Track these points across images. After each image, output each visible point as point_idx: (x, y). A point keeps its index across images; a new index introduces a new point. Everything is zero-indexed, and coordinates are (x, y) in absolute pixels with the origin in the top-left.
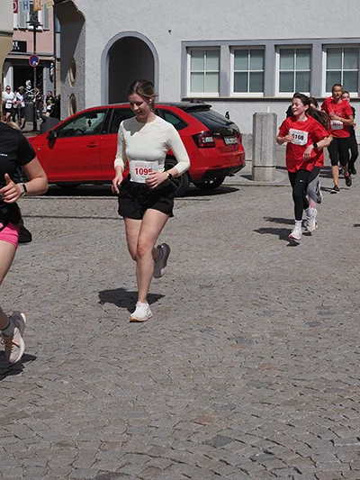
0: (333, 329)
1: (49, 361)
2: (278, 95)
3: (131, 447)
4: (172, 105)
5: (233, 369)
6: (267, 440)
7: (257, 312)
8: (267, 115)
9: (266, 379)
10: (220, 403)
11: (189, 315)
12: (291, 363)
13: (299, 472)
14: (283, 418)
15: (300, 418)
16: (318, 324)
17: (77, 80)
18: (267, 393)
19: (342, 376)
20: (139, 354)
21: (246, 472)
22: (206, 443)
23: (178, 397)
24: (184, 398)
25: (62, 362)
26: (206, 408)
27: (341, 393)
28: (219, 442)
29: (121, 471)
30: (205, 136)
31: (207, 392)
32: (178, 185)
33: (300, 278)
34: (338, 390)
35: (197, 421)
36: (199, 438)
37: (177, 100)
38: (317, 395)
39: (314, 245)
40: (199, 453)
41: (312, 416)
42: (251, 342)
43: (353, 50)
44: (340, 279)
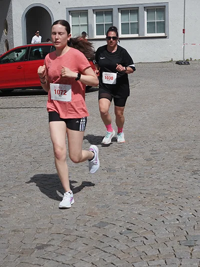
0: (159, 162)
1: (5, 186)
2: (121, 36)
3: (54, 230)
5: (106, 186)
6: (128, 222)
7: (117, 154)
9: (125, 190)
10: (101, 204)
12: (138, 181)
13: (146, 239)
14: (136, 210)
15: (145, 210)
16: (151, 159)
17: (8, 32)
18: (126, 198)
19: (166, 187)
21: (118, 240)
22: (95, 226)
23: (77, 203)
24: (81, 202)
25: (12, 187)
26: (93, 207)
27: (166, 196)
28: (102, 225)
29: (49, 243)
31: (93, 199)
33: (139, 135)
34: (164, 194)
35: (89, 214)
36: (90, 224)
38: (153, 197)
39: (145, 117)
40: (91, 232)
41: (151, 209)
42: (115, 171)
43: (161, 9)
44: (162, 135)
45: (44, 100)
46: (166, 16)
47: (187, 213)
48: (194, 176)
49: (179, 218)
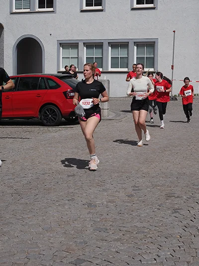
0: (140, 199)
2: (110, 69)
3: (29, 265)
4: (52, 75)
5: (86, 222)
7: (99, 189)
8: (104, 81)
10: (79, 240)
11: (61, 192)
12: (118, 217)
14: (114, 248)
15: (123, 248)
16: (132, 195)
18: (104, 234)
19: (145, 224)
20: (34, 214)
22: (71, 263)
23: (56, 237)
24: (59, 238)
26: (71, 243)
27: (145, 234)
28: (78, 262)
30: (70, 92)
31: (71, 234)
32: (55, 119)
33: (123, 171)
34: (144, 232)
35: (66, 251)
36: (67, 260)
37: (55, 72)
38: (131, 235)
39: (130, 152)
41: (129, 247)
42: (96, 206)
43: (151, 45)
44: (145, 171)
45: (30, 130)
46: (156, 51)
47: (165, 253)
48: (175, 215)
49: (156, 257)
